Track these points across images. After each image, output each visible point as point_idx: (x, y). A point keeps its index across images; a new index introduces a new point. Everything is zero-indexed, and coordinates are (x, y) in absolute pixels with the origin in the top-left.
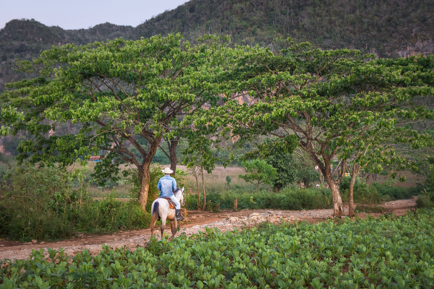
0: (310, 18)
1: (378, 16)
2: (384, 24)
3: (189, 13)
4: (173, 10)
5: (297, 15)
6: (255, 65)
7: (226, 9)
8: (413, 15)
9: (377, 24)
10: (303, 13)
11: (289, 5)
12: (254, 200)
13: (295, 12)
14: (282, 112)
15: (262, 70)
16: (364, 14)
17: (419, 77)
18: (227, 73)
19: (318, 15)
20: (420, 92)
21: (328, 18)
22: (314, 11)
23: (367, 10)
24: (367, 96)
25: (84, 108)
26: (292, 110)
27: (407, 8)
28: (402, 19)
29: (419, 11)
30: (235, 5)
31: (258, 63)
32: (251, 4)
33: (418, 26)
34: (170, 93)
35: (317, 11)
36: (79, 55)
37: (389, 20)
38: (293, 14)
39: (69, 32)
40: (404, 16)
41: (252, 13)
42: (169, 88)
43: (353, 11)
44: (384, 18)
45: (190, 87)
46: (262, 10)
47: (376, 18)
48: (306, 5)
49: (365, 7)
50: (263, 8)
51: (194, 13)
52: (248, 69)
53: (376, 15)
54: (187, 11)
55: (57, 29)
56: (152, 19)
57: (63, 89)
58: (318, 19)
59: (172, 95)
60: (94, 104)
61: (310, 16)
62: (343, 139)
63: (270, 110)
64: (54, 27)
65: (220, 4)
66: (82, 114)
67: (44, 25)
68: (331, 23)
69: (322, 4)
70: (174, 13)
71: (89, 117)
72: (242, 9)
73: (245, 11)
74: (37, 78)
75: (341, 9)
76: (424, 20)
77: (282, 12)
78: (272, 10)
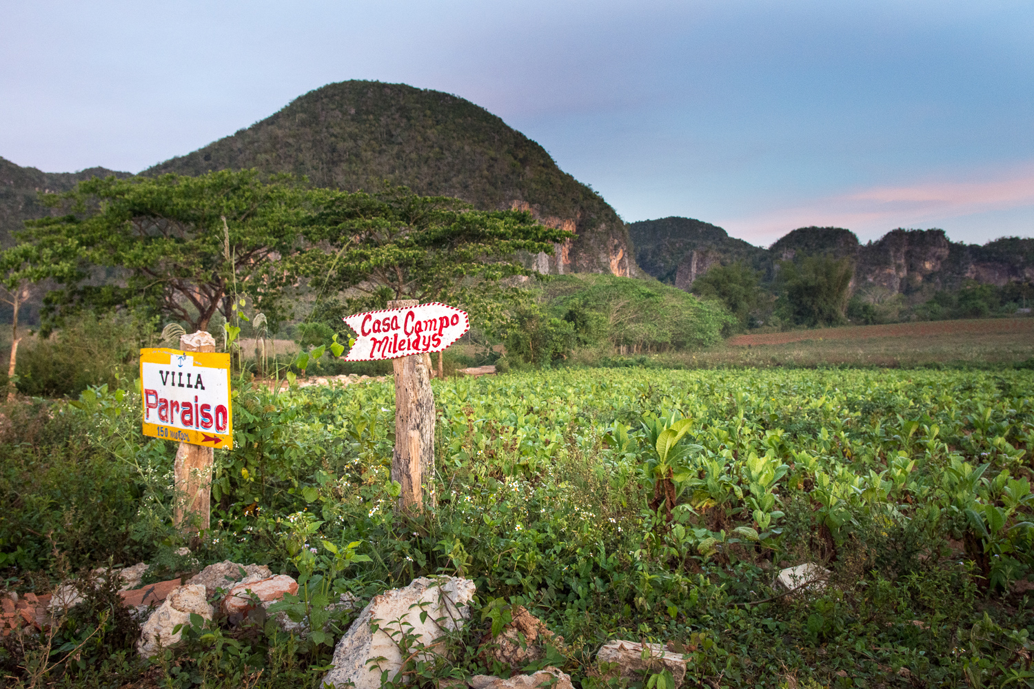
0: (345, 175)
1: (418, 178)
2: (425, 187)
3: (203, 162)
4: (183, 157)
5: (330, 171)
6: (344, 210)
7: (249, 160)
8: (454, 180)
9: (417, 187)
10: (337, 170)
11: (321, 159)
12: (321, 366)
13: (328, 168)
14: (381, 261)
15: (350, 216)
16: (404, 175)
17: (520, 231)
18: (310, 216)
19: (354, 173)
20: (525, 245)
21: (365, 177)
22: (350, 168)
23: (407, 172)
24: (471, 247)
25: (137, 251)
26: (392, 260)
27: (449, 172)
28: (444, 184)
29: (460, 177)
30: (259, 155)
31: (348, 207)
32: (278, 155)
33: (460, 192)
34: (245, 237)
35: (353, 169)
36: (126, 188)
37: (430, 184)
38: (325, 170)
39: (50, 176)
40: (446, 181)
41: (279, 166)
42: (242, 231)
43: (393, 172)
44: (424, 182)
45: (269, 231)
46: (290, 163)
47: (417, 180)
48: (341, 161)
49: (405, 167)
50: (292, 161)
51: (210, 162)
52: (335, 214)
53: (417, 177)
54: (201, 158)
55: (35, 171)
56: (158, 166)
57: (109, 227)
58: (354, 177)
59: (248, 238)
60: (149, 247)
61: (345, 173)
62: (445, 293)
63: (367, 258)
64: (29, 169)
65: (241, 153)
66: (135, 258)
67: (16, 165)
68: (367, 183)
69: (359, 162)
70: (186, 160)
71: (146, 261)
72: (267, 160)
73: (271, 162)
74: (65, 216)
75: (379, 167)
76: (466, 187)
77: (313, 167)
78: (302, 164)
